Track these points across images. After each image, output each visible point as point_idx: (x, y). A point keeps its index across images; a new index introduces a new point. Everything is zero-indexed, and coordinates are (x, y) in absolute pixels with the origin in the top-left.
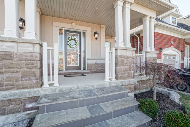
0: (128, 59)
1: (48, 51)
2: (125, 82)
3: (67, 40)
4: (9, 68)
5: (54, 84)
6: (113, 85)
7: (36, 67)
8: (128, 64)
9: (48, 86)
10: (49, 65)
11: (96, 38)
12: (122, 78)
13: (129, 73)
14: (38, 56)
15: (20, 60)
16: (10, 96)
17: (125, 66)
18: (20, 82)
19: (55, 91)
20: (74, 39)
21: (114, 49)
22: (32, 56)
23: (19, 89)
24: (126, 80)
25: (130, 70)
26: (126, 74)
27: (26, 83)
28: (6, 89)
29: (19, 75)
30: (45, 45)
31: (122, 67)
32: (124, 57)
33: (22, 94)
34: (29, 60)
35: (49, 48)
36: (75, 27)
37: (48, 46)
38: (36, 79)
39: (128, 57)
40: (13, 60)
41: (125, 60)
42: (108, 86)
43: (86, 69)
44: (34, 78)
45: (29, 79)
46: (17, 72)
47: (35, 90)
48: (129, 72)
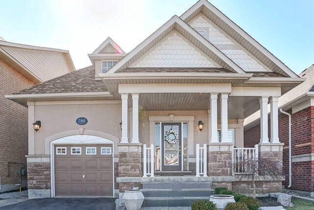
0: (223, 155)
1: (147, 150)
2: (217, 178)
3: (165, 135)
4: (124, 162)
5: (150, 175)
6: (203, 180)
7: (139, 162)
8: (222, 160)
9: (146, 176)
10: (147, 163)
11: (201, 130)
12: (213, 174)
13: (223, 170)
14: (140, 154)
15: (131, 157)
16: (125, 180)
17: (219, 162)
18: (130, 172)
19: (152, 181)
20: (173, 133)
21: (205, 145)
22: (137, 154)
23: (130, 176)
24: (219, 177)
25: (226, 167)
26: (219, 171)
27: (133, 173)
28: (123, 176)
29: (129, 167)
30: (145, 146)
31: (214, 163)
32: (217, 153)
33: (131, 179)
34: (135, 157)
35: (147, 148)
36: (174, 118)
37: (147, 147)
38: (139, 171)
39: (222, 153)
40: (126, 157)
41: (218, 155)
42: (197, 180)
43: (182, 170)
44: (138, 170)
45: (135, 170)
46: (129, 165)
47: (138, 178)
48: (224, 168)
